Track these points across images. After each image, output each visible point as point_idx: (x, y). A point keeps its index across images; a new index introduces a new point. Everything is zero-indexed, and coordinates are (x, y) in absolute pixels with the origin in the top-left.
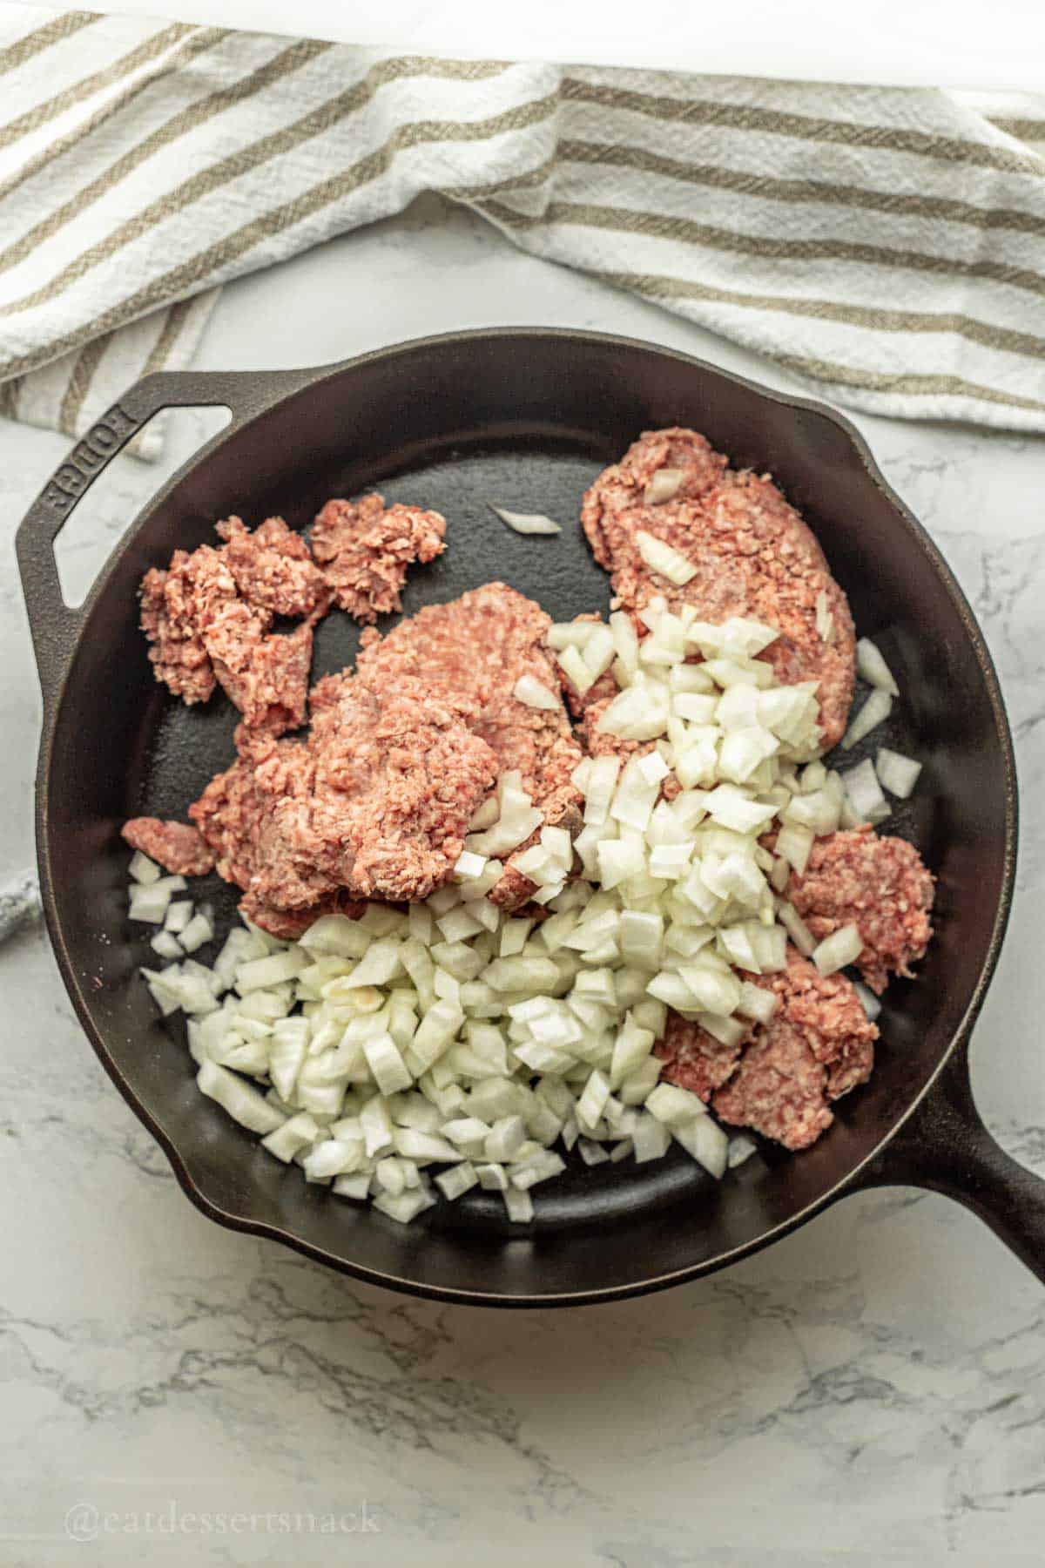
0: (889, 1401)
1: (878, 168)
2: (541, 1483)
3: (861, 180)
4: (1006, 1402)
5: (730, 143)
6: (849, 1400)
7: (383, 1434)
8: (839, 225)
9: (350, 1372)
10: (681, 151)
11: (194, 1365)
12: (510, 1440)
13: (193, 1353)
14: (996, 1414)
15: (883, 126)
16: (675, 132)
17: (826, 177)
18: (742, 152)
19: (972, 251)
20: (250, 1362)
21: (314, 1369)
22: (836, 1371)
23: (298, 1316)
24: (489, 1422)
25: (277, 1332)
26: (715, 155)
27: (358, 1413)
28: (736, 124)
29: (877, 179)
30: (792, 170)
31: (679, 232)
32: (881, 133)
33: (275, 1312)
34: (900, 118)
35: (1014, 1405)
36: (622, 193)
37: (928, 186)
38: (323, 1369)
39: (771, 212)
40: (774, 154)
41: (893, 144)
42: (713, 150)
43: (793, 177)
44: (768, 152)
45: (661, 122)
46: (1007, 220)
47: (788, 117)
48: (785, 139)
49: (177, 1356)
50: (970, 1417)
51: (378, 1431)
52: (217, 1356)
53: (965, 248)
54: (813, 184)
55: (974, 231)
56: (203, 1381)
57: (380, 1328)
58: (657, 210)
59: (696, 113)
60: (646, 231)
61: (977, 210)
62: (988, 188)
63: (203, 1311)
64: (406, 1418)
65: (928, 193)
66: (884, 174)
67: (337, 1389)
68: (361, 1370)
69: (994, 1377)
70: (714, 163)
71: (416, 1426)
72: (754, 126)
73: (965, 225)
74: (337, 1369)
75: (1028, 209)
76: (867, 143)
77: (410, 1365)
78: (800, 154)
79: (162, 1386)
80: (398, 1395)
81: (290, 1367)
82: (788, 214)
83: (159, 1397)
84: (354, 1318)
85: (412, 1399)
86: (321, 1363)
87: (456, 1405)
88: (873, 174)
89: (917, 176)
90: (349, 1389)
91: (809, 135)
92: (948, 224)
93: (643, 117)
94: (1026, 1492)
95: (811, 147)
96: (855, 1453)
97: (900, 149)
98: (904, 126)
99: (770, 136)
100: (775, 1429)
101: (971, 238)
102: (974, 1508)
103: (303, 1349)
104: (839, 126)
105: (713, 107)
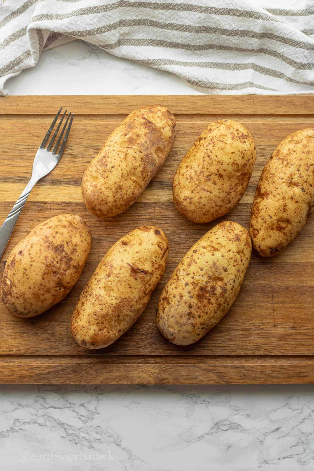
0: (239, 430)
1: (224, 21)
2: (129, 459)
3: (219, 25)
4: (277, 429)
5: (177, 15)
6: (226, 430)
7: (78, 444)
8: (213, 40)
9: (68, 425)
10: (161, 19)
11: (18, 424)
12: (119, 445)
13: (17, 420)
14: (274, 433)
15: (225, 8)
16: (159, 13)
17: (208, 25)
18: (182, 18)
19: (256, 46)
20: (35, 422)
21: (56, 424)
22: (222, 421)
23: (51, 407)
24: (112, 440)
25: (44, 413)
26: (173, 19)
27: (70, 438)
28: (179, 9)
29: (225, 25)
30: (197, 23)
31: (162, 44)
32: (225, 10)
33: (43, 406)
34: (231, 5)
35: (279, 430)
36: (143, 34)
37: (241, 26)
38: (59, 424)
39: (191, 37)
40: (191, 18)
41: (229, 14)
42: (172, 18)
43: (197, 25)
44: (189, 17)
45: (155, 10)
46: (267, 36)
47: (195, 6)
48: (195, 13)
49: (12, 421)
50: (266, 435)
51: (76, 444)
52: (25, 421)
53: (254, 45)
54: (204, 27)
55: (256, 40)
56: (21, 429)
57: (76, 410)
58: (154, 38)
59: (166, 7)
60: (151, 45)
61: (257, 33)
62: (260, 26)
63: (20, 407)
64: (85, 439)
65: (241, 29)
66: (226, 23)
67: (63, 430)
68: (71, 425)
69: (273, 422)
70: (172, 22)
71: (89, 442)
72: (185, 9)
73: (253, 38)
74: (63, 424)
75: (273, 33)
76: (221, 13)
77: (86, 422)
78: (199, 18)
79: (8, 430)
80: (83, 432)
81: (48, 424)
82: (197, 37)
83: (7, 434)
84: (68, 408)
85: (87, 433)
86: (58, 422)
87: (101, 435)
88: (223, 23)
89: (237, 23)
90: (67, 430)
91: (202, 11)
92: (248, 38)
93: (148, 9)
94: (284, 458)
95: (203, 15)
96: (229, 447)
97: (231, 15)
98: (233, 8)
99: (190, 12)
100: (204, 440)
101: (256, 42)
102: (267, 463)
103: (52, 418)
104: (211, 8)
105: (171, 5)
